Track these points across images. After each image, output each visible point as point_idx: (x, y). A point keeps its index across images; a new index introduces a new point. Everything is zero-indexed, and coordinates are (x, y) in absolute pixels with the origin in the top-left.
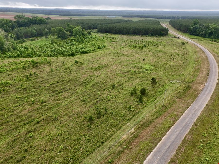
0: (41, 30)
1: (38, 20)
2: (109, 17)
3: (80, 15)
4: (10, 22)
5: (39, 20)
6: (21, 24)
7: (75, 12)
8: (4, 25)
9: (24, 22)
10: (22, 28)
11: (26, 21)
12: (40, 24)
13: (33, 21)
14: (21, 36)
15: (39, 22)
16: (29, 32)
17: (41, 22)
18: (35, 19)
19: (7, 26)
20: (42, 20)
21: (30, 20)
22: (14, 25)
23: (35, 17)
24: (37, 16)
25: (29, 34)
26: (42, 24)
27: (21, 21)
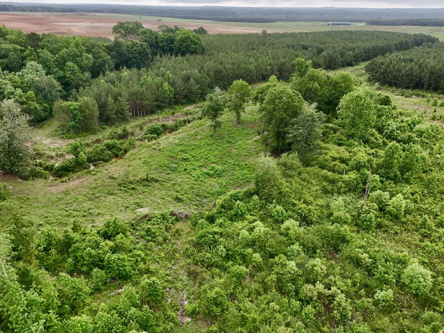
0: (188, 79)
1: (178, 38)
2: (332, 24)
3: (261, 19)
4: (88, 51)
5: (183, 40)
6: (125, 55)
7: (245, 14)
8: (65, 62)
9: (135, 48)
10: (125, 73)
11: (141, 45)
12: (183, 54)
13: (162, 41)
14: (116, 113)
15: (181, 45)
16: (148, 94)
17: (188, 47)
18: (171, 34)
19: (76, 67)
20: (192, 41)
21: (156, 38)
22: (100, 60)
23: (170, 30)
24: (176, 27)
25: (146, 102)
26: (192, 53)
27: (128, 46)
